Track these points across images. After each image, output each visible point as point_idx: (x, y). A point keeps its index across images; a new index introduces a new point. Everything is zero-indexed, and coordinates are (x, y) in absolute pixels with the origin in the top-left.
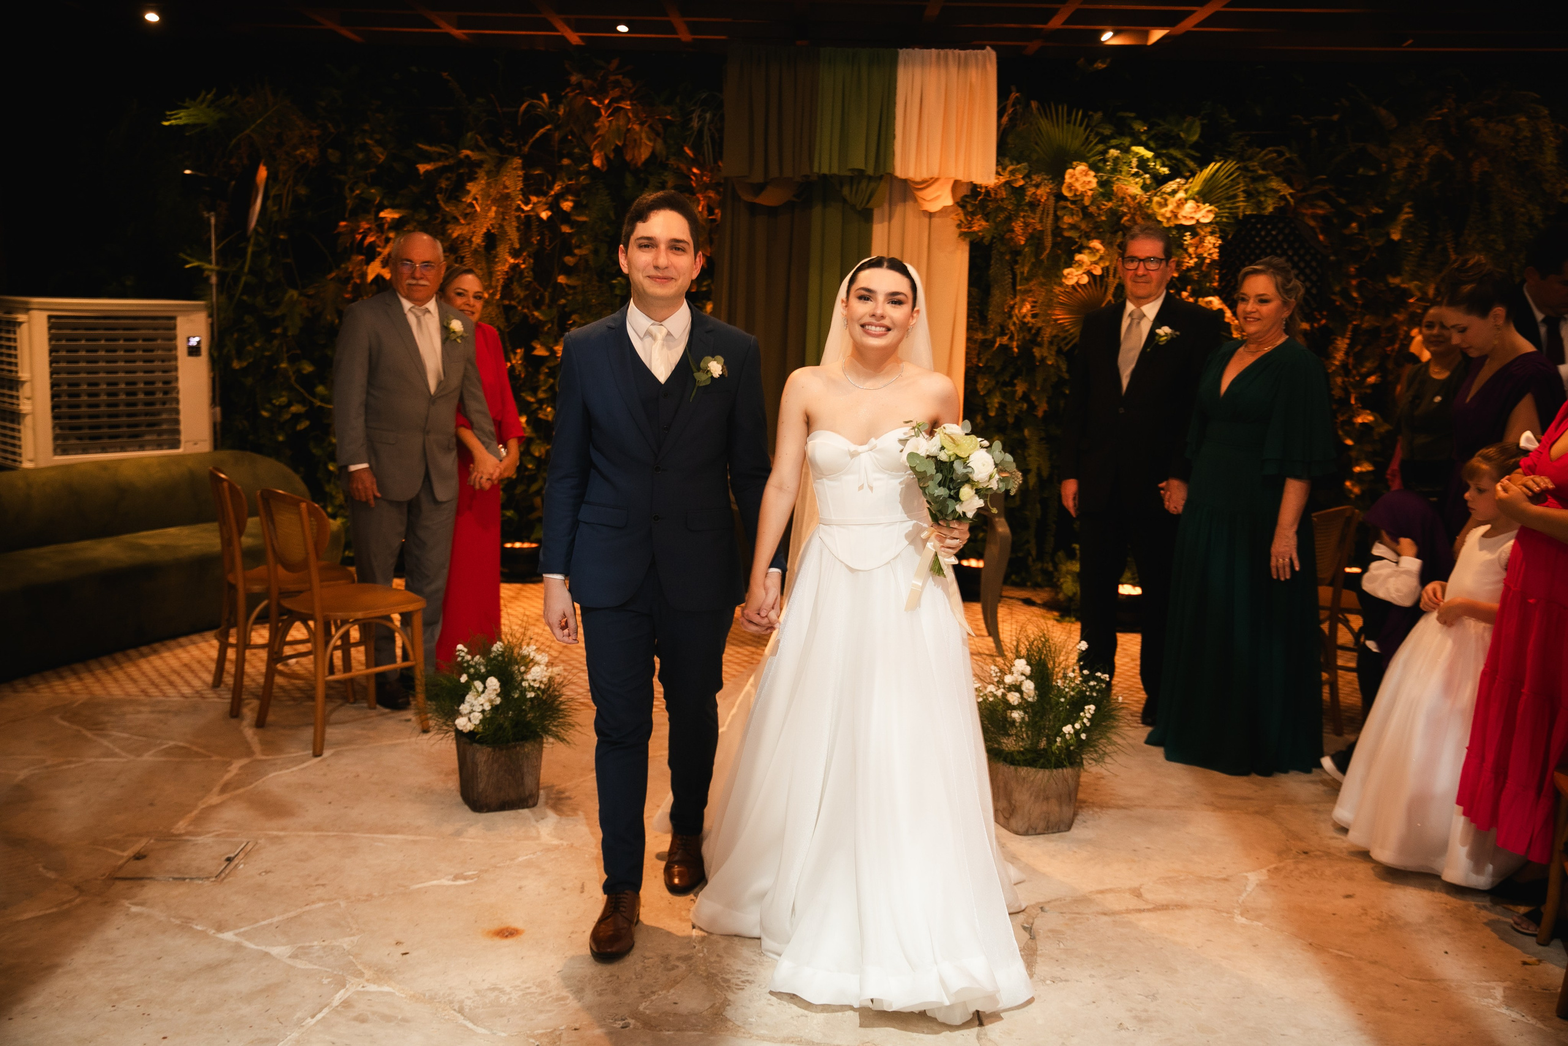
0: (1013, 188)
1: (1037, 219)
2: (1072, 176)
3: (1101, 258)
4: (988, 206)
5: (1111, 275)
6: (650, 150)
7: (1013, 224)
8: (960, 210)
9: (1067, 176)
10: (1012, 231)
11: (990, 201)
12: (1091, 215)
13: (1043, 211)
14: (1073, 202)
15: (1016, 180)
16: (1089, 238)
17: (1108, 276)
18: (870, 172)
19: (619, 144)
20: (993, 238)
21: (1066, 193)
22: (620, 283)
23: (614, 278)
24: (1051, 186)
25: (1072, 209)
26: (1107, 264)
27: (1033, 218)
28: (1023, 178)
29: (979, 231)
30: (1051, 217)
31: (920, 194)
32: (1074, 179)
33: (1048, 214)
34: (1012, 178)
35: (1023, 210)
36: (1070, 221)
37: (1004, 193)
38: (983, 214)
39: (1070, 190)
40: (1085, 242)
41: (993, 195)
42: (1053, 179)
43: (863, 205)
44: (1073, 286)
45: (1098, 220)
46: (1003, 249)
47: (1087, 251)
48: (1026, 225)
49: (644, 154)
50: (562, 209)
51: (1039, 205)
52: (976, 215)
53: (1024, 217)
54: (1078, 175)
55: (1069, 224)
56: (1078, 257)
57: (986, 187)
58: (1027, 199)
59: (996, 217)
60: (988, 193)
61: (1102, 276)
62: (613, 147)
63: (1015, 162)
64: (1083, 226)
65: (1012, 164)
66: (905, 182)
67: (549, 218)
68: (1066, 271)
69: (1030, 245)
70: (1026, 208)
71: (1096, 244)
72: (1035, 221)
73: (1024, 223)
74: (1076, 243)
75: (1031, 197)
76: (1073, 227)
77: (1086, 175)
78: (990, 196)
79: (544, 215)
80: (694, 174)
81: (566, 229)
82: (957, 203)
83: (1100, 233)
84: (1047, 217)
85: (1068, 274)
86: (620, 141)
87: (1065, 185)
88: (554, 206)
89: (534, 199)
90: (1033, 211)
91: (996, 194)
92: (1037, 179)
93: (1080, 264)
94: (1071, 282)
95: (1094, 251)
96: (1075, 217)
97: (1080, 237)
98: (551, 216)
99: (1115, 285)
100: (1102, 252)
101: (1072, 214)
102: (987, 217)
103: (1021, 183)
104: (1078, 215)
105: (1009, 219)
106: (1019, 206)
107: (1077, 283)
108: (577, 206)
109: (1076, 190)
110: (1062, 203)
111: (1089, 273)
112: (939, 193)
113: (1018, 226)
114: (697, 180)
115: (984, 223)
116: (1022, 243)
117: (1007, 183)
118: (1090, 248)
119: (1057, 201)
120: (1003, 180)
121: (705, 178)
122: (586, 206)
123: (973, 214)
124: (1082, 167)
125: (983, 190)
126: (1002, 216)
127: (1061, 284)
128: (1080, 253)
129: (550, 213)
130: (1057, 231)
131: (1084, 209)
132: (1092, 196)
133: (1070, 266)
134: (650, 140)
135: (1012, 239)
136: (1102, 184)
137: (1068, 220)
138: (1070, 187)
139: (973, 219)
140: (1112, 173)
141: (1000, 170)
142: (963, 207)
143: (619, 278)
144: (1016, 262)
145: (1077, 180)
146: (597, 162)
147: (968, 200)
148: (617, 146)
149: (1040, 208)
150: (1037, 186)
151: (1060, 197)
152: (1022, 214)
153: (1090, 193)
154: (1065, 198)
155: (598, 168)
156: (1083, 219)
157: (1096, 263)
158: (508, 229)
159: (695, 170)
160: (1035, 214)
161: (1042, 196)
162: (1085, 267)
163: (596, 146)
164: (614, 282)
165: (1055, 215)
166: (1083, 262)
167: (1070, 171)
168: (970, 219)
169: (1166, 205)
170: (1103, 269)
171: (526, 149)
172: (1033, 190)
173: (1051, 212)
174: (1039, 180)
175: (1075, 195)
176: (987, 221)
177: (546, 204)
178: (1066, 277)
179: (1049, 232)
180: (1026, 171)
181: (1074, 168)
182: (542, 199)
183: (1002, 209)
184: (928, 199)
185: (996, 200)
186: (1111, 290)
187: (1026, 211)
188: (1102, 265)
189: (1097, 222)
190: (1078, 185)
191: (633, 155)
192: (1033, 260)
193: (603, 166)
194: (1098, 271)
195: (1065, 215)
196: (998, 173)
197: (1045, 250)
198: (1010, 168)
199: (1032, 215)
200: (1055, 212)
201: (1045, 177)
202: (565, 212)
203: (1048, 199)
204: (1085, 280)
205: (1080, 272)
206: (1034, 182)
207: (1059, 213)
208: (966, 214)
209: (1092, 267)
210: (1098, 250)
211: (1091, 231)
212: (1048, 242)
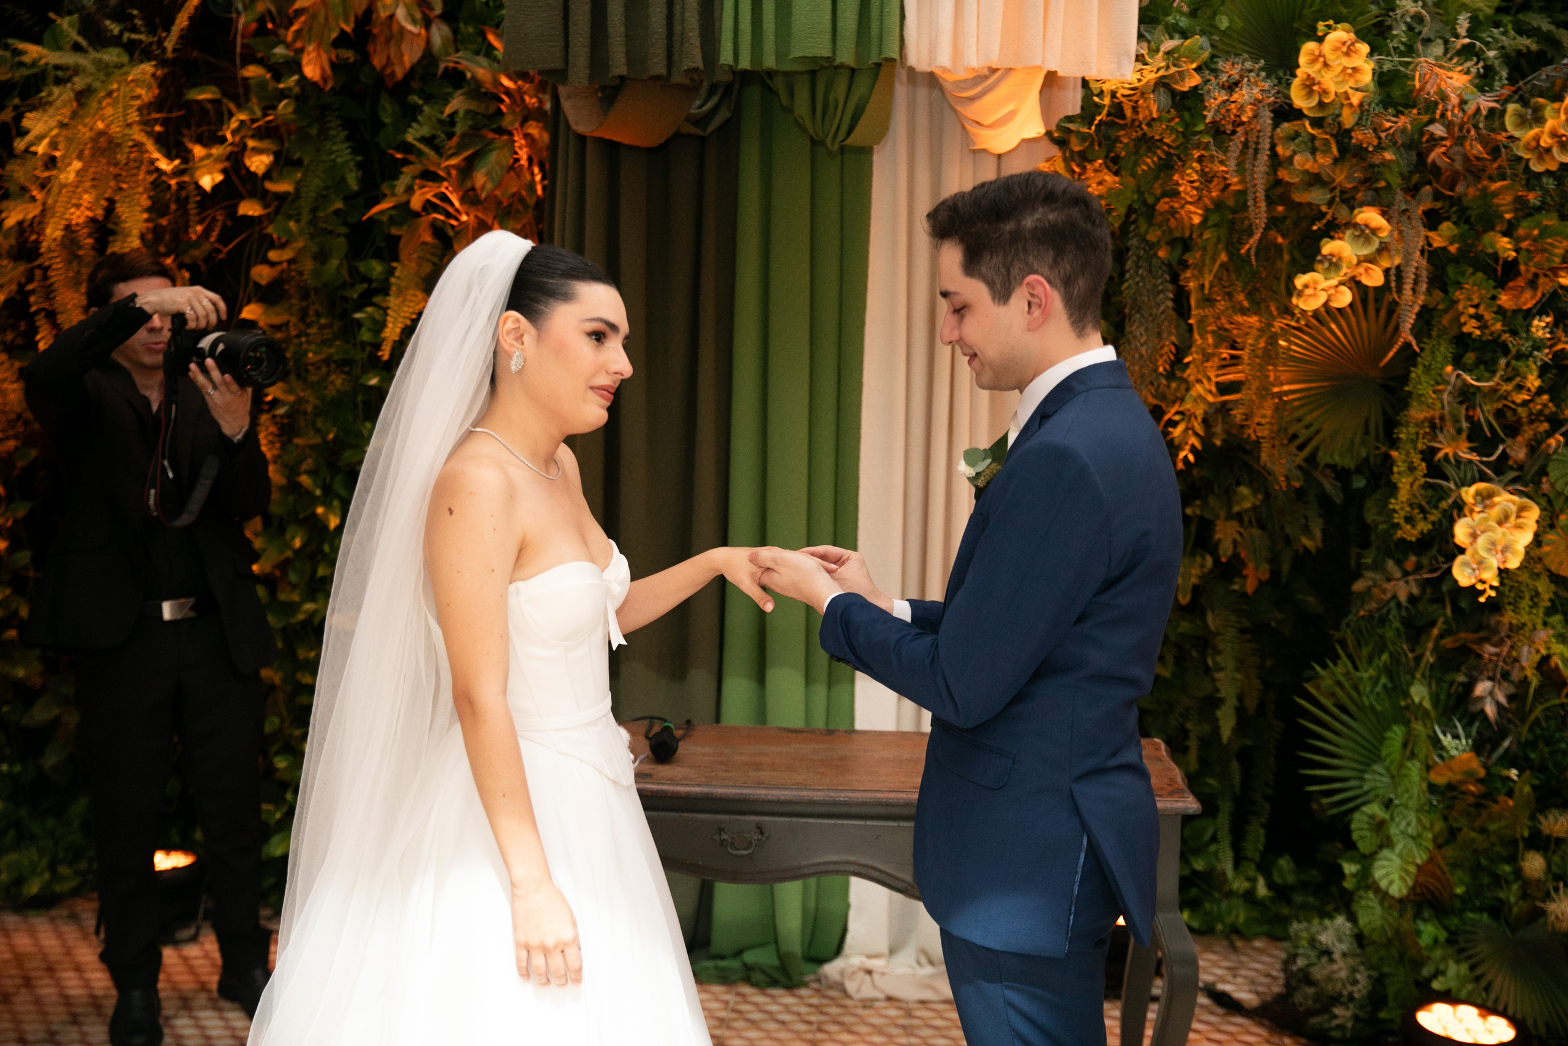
0: (1173, 93)
1: (1232, 163)
2: (1314, 61)
3: (1383, 248)
4: (1118, 140)
5: (1408, 287)
6: (423, 44)
7: (1176, 177)
8: (1055, 151)
9: (1302, 60)
10: (1175, 194)
11: (1123, 127)
12: (1360, 153)
13: (1246, 145)
14: (1317, 123)
15: (1181, 74)
16: (1351, 202)
17: (1400, 290)
18: (846, 56)
19: (348, 29)
20: (1130, 210)
21: (1299, 100)
22: (371, 318)
23: (360, 308)
24: (1267, 85)
25: (1313, 138)
26: (1397, 261)
27: (1222, 162)
28: (1198, 70)
29: (1101, 197)
30: (1264, 157)
31: (970, 111)
32: (1318, 66)
33: (1256, 151)
34: (1173, 70)
35: (1198, 146)
36: (1308, 166)
37: (1154, 108)
38: (1107, 157)
39: (1310, 93)
40: (1343, 213)
41: (1128, 113)
42: (1270, 71)
43: (840, 137)
44: (1316, 314)
45: (1376, 159)
46: (1153, 236)
47: (1349, 233)
48: (1207, 178)
49: (410, 56)
50: (247, 169)
51: (1234, 132)
52: (1091, 161)
53: (1200, 160)
54: (1330, 57)
55: (1307, 172)
56: (1329, 247)
57: (1113, 94)
58: (1209, 116)
59: (1136, 164)
60: (1117, 109)
61: (1383, 289)
62: (334, 35)
63: (1177, 36)
64: (1341, 177)
65: (1171, 38)
66: (932, 80)
67: (216, 187)
68: (1300, 281)
69: (1216, 226)
70: (1206, 139)
71: (1370, 216)
72: (1226, 167)
73: (1203, 173)
74: (1324, 215)
75: (1218, 111)
76: (1315, 180)
77: (1347, 54)
78: (1123, 116)
79: (207, 182)
80: (508, 92)
81: (249, 209)
82: (1048, 134)
83: (1376, 190)
84: (1255, 159)
85: (1306, 286)
86: (346, 21)
87: (1296, 83)
88: (234, 166)
89: (198, 151)
90: (1223, 147)
91: (1135, 110)
92: (1229, 69)
93: (1334, 264)
94: (1310, 303)
95: (1365, 233)
96: (1319, 157)
97: (1330, 203)
98: (221, 182)
99: (1417, 309)
100: (1384, 234)
101: (1313, 151)
102: (1115, 164)
103: (1195, 80)
104: (1327, 150)
105: (1167, 166)
106: (1187, 134)
107: (1326, 305)
108: (283, 163)
109: (1325, 92)
110: (1286, 127)
111: (1354, 283)
112: (1011, 107)
113: (1187, 181)
114: (514, 102)
115: (1109, 178)
116: (1197, 220)
117: (1162, 84)
118: (1356, 226)
119: (1276, 125)
120: (1150, 76)
121: (527, 98)
122: (299, 163)
123: (1084, 158)
124: (1340, 34)
125: (1107, 101)
126: (1149, 161)
127: (1287, 311)
128: (1332, 238)
129: (219, 178)
130: (1278, 191)
131: (1342, 135)
132: (1361, 105)
133: (1308, 268)
134: (414, 21)
135: (1173, 212)
136: (1383, 79)
137: (1302, 161)
138: (1310, 85)
139: (1084, 169)
140: (1402, 54)
141: (1144, 52)
142: (1061, 143)
143: (370, 309)
144: (1184, 265)
145: (1326, 65)
146: (311, 71)
147: (1072, 126)
148: (343, 32)
149: (1240, 137)
150: (1232, 86)
151: (1285, 112)
152: (1196, 154)
153: (1356, 99)
154: (1298, 114)
155: (315, 84)
156: (1336, 161)
157: (1371, 260)
158: (121, 209)
159: (506, 82)
160: (1226, 151)
161: (1241, 108)
162: (1344, 270)
163: (298, 34)
164: (358, 315)
165: (1274, 155)
166: (1340, 259)
167: (1310, 46)
168: (1077, 170)
169: (1539, 120)
170: (1386, 272)
171: (169, 45)
172: (1223, 96)
173: (1266, 145)
174: (1235, 73)
175: (1321, 105)
176: (1116, 174)
177: (217, 160)
178: (1300, 294)
179: (1261, 195)
180: (1206, 55)
181: (1320, 40)
182: (217, 151)
183: (1146, 143)
184: (986, 123)
185: (1135, 124)
186: (1409, 321)
187: (1206, 147)
188: (1386, 264)
189: (1372, 166)
190: (1330, 82)
191: (388, 58)
192: (1223, 257)
193: (324, 78)
194: (1374, 278)
195: (1295, 153)
196: (1139, 58)
197: (1251, 234)
198: (1169, 44)
199: (1222, 157)
200: (1273, 147)
201: (1248, 65)
202: (254, 174)
203: (1256, 116)
204: (1345, 298)
205: (1334, 282)
206: (1224, 78)
207: (1280, 149)
208: (1065, 160)
209: (1361, 270)
210: (1375, 231)
211: (1355, 189)
212: (1259, 214)
